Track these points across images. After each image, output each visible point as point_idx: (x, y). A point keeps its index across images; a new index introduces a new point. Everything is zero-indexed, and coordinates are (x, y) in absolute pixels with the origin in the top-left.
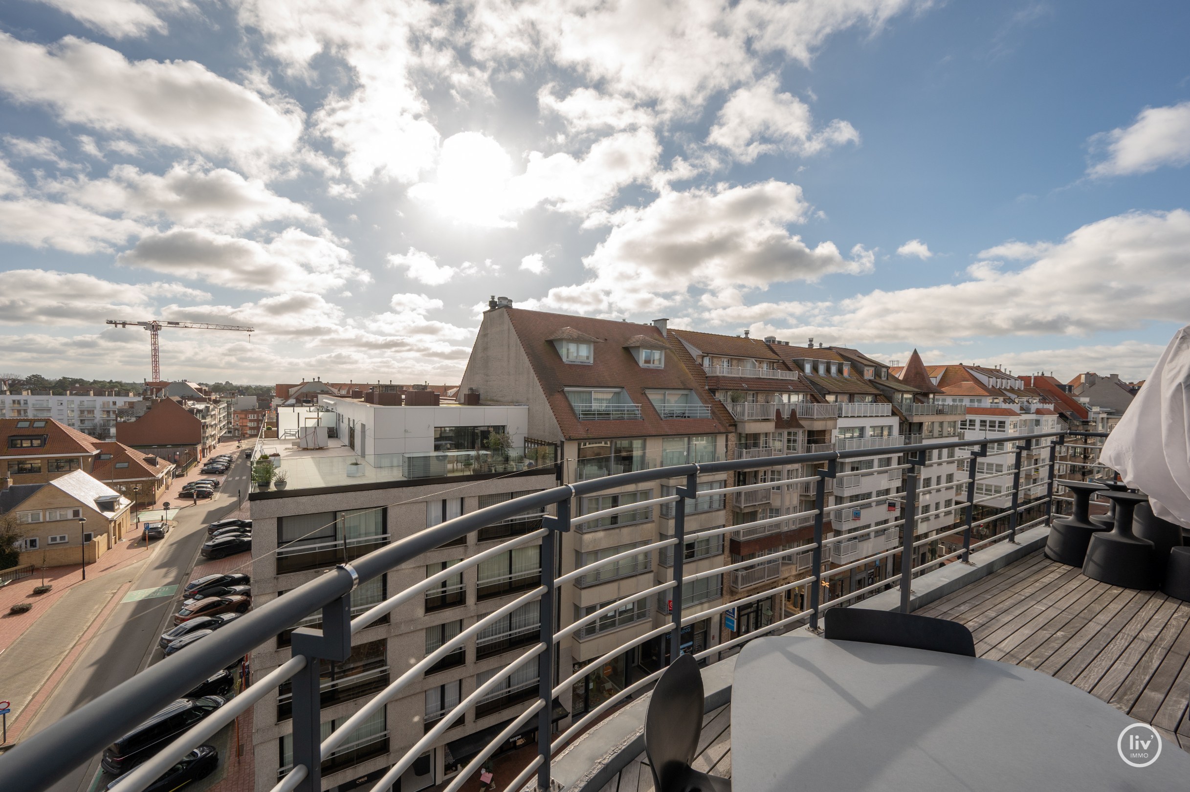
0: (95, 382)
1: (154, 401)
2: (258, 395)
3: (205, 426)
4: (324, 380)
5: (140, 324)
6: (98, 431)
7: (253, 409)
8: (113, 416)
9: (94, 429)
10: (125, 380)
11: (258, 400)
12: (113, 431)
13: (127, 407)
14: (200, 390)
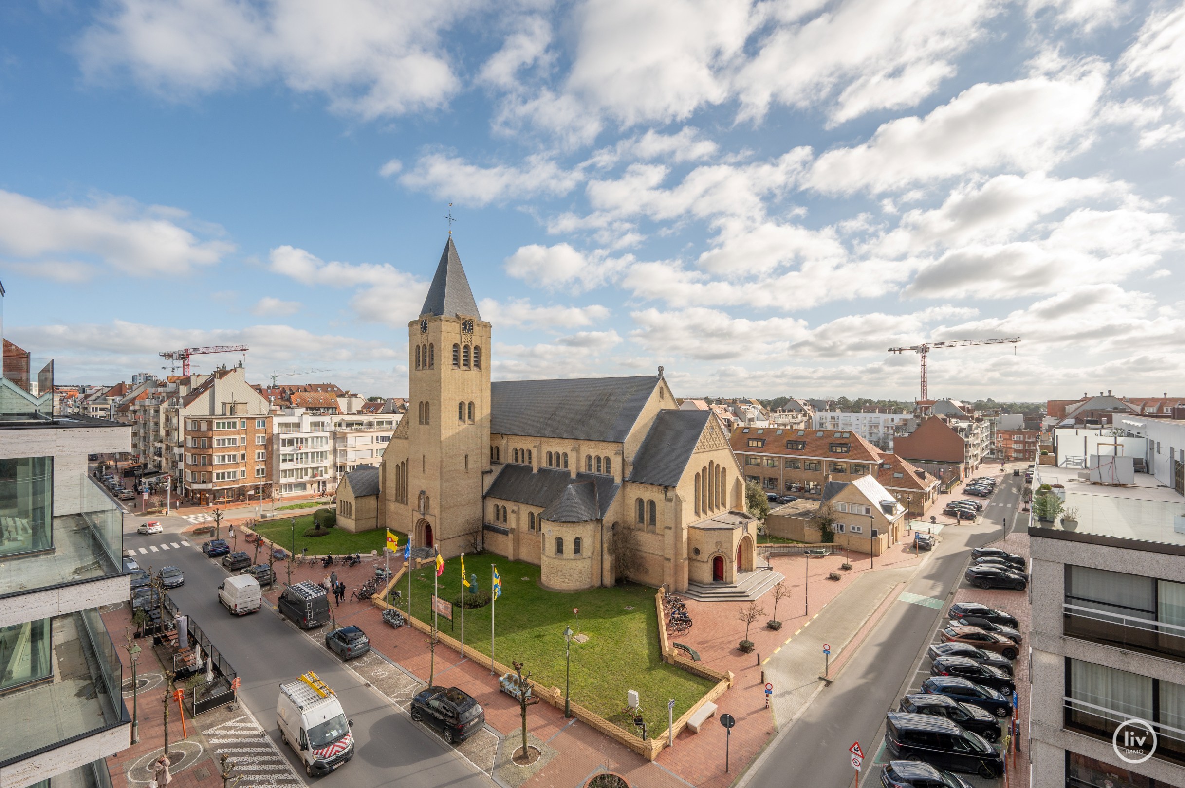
0: (879, 402)
1: (923, 419)
2: (1025, 414)
3: (968, 445)
4: (1117, 394)
5: (912, 348)
6: (881, 444)
7: (1019, 430)
8: (891, 431)
9: (878, 441)
10: (900, 400)
11: (1025, 419)
12: (891, 444)
13: (901, 423)
14: (963, 408)
